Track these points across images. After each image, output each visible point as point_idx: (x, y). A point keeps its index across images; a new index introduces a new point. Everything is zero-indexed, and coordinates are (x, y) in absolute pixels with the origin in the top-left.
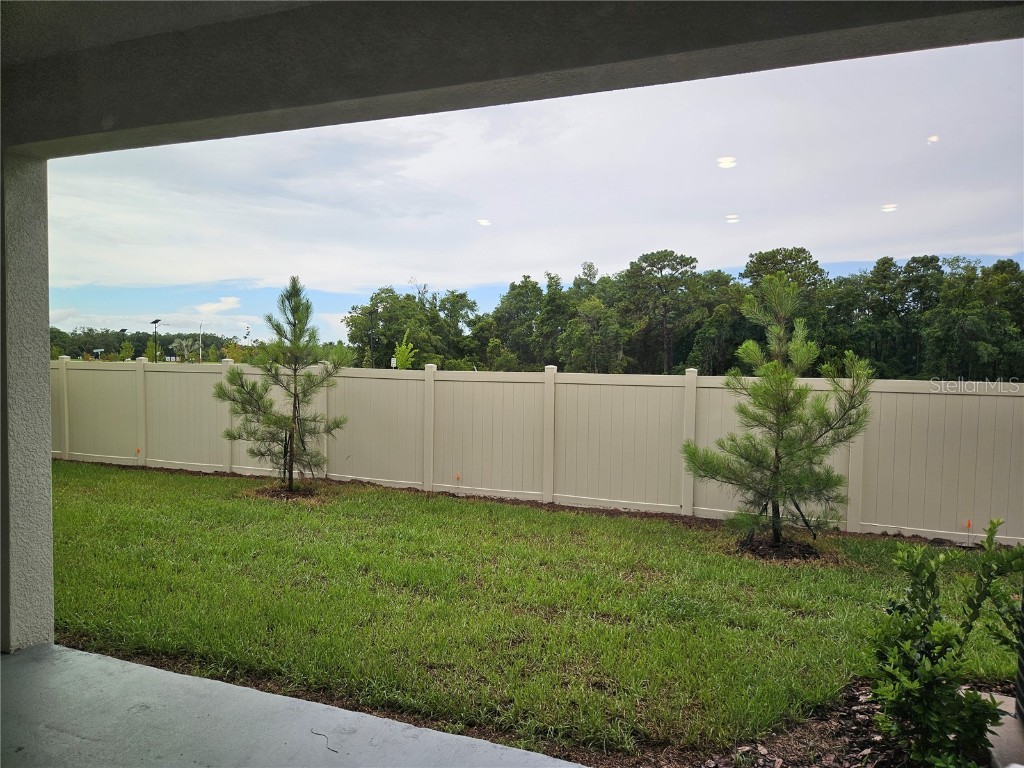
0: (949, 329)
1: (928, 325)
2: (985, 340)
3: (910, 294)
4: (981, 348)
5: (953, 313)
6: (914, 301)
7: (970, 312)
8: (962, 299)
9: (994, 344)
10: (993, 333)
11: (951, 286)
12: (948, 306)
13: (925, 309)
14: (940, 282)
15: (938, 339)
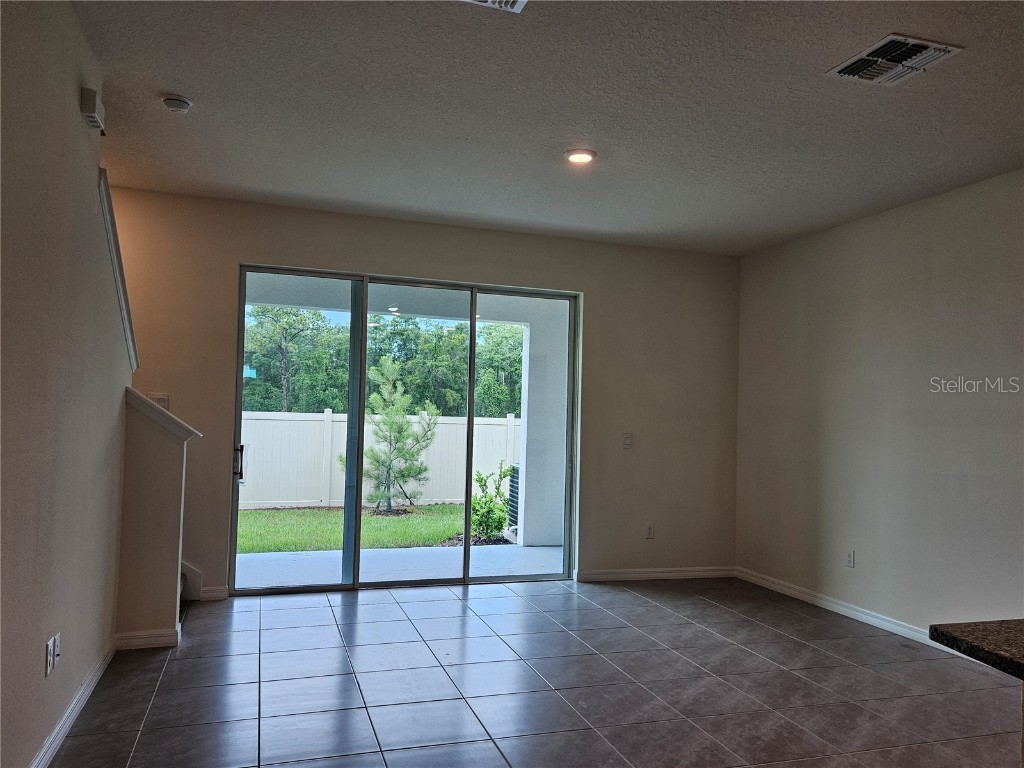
0: (426, 378)
1: (410, 373)
2: (451, 388)
3: (396, 344)
4: (448, 394)
5: (429, 364)
6: (399, 351)
7: (440, 364)
8: (435, 352)
9: (457, 391)
10: (456, 382)
11: (426, 341)
12: (425, 358)
13: (408, 359)
14: (417, 337)
15: (418, 386)
